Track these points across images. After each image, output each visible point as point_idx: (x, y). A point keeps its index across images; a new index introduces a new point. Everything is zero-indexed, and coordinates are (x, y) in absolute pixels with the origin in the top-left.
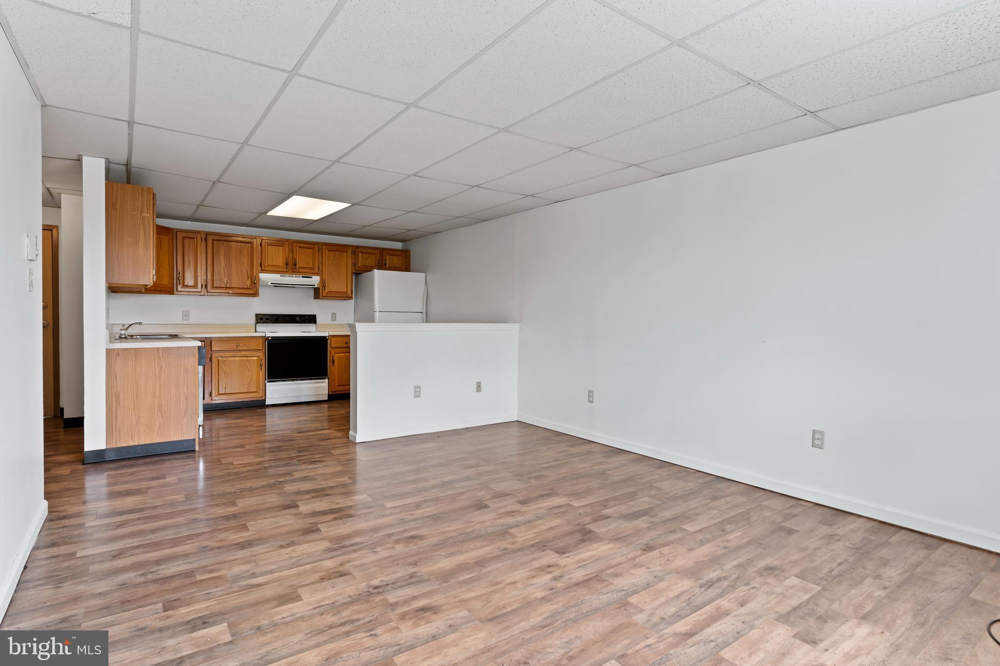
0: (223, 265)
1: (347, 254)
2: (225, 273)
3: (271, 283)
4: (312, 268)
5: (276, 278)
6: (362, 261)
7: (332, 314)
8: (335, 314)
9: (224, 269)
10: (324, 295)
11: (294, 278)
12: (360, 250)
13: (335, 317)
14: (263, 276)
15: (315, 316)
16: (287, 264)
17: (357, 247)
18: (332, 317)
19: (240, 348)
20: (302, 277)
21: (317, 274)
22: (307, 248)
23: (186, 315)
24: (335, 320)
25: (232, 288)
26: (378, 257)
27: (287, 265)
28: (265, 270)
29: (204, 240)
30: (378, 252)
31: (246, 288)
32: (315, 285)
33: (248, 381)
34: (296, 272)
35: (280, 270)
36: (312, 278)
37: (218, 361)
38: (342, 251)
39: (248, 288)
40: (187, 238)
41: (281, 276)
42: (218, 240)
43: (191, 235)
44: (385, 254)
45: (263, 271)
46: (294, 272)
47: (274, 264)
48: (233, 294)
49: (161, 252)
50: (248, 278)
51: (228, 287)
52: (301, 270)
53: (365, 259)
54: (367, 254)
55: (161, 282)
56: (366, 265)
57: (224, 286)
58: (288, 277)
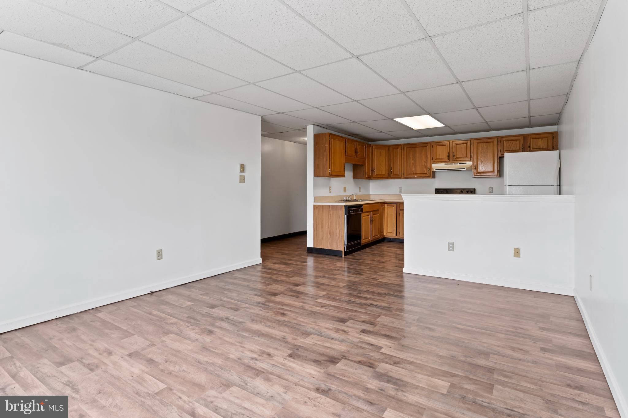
0: (412, 161)
1: (493, 144)
2: (413, 165)
3: (436, 170)
4: (466, 157)
5: (441, 166)
6: (506, 147)
7: (490, 188)
8: (492, 188)
9: (412, 163)
10: (475, 175)
11: (454, 165)
12: (504, 139)
13: (492, 190)
14: (434, 165)
15: (474, 189)
16: (449, 156)
17: (502, 137)
18: (489, 190)
20: (459, 164)
21: (470, 160)
22: (463, 144)
23: (400, 190)
24: (492, 192)
25: (416, 174)
26: (522, 142)
27: (448, 157)
28: (435, 162)
29: (403, 148)
30: (522, 138)
32: (465, 169)
34: (454, 161)
35: (445, 160)
36: (466, 163)
38: (489, 143)
39: (425, 173)
40: (395, 149)
41: (445, 164)
42: (409, 148)
43: (396, 146)
44: (529, 138)
45: (434, 162)
46: (453, 161)
47: (441, 158)
48: (418, 177)
49: (381, 158)
50: (425, 167)
51: (414, 173)
52: (458, 159)
53: (510, 145)
54: (511, 141)
55: (381, 173)
56: (510, 150)
57: (412, 173)
58: (450, 164)
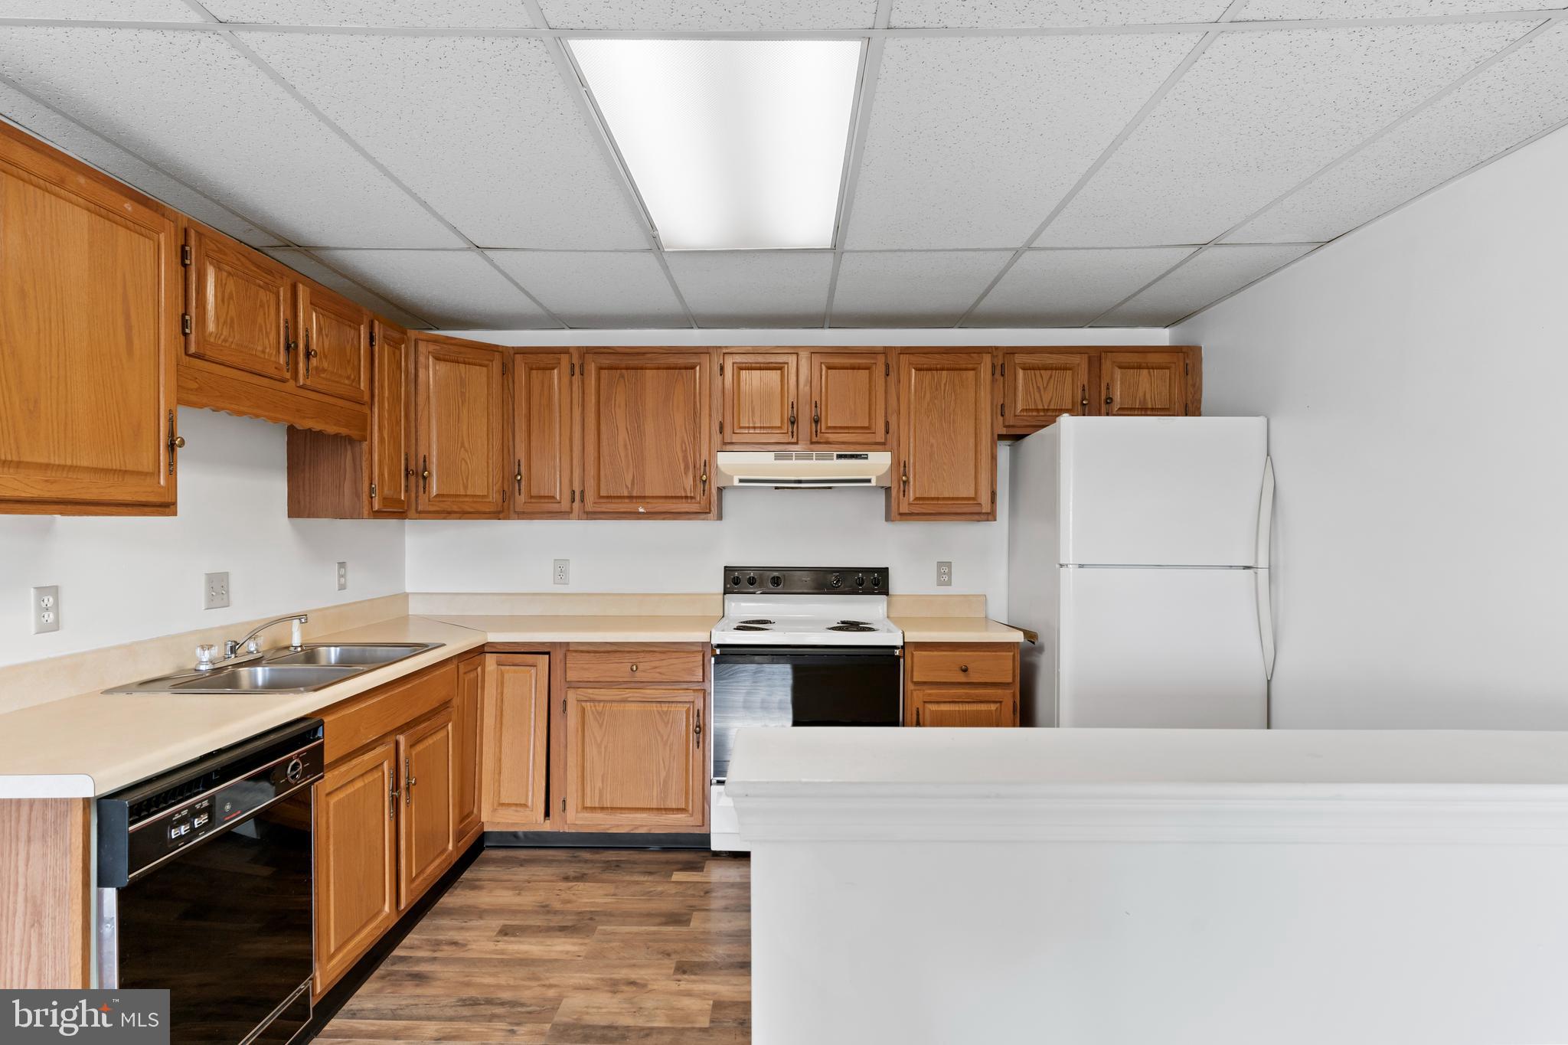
0: (622, 436)
1: (977, 379)
2: (627, 456)
3: (741, 481)
4: (867, 429)
5: (761, 462)
6: (1024, 394)
7: (940, 564)
8: (949, 564)
9: (625, 446)
10: (904, 509)
11: (814, 462)
12: (1019, 359)
13: (950, 574)
14: (726, 461)
15: (884, 572)
16: (793, 421)
17: (1011, 351)
18: (940, 574)
19: (640, 676)
20: (840, 457)
21: (882, 446)
22: (853, 368)
23: (561, 570)
24: (949, 583)
25: (644, 497)
26: (1083, 377)
27: (793, 423)
28: (731, 443)
29: (577, 370)
30: (1082, 362)
31: (681, 497)
32: (869, 481)
33: (663, 774)
34: (819, 443)
35: (776, 439)
36: (866, 457)
37: (583, 710)
38: (960, 369)
39: (686, 497)
40: (538, 369)
41: (777, 458)
42: (611, 368)
43: (543, 359)
44: (1107, 365)
45: (726, 445)
46: (812, 443)
47: (758, 425)
48: (650, 515)
49: (465, 411)
50: (687, 468)
51: (635, 494)
52: (832, 437)
53: (1038, 388)
54: (1042, 372)
55: (466, 487)
56: (1040, 407)
57: (626, 494)
58: (798, 458)
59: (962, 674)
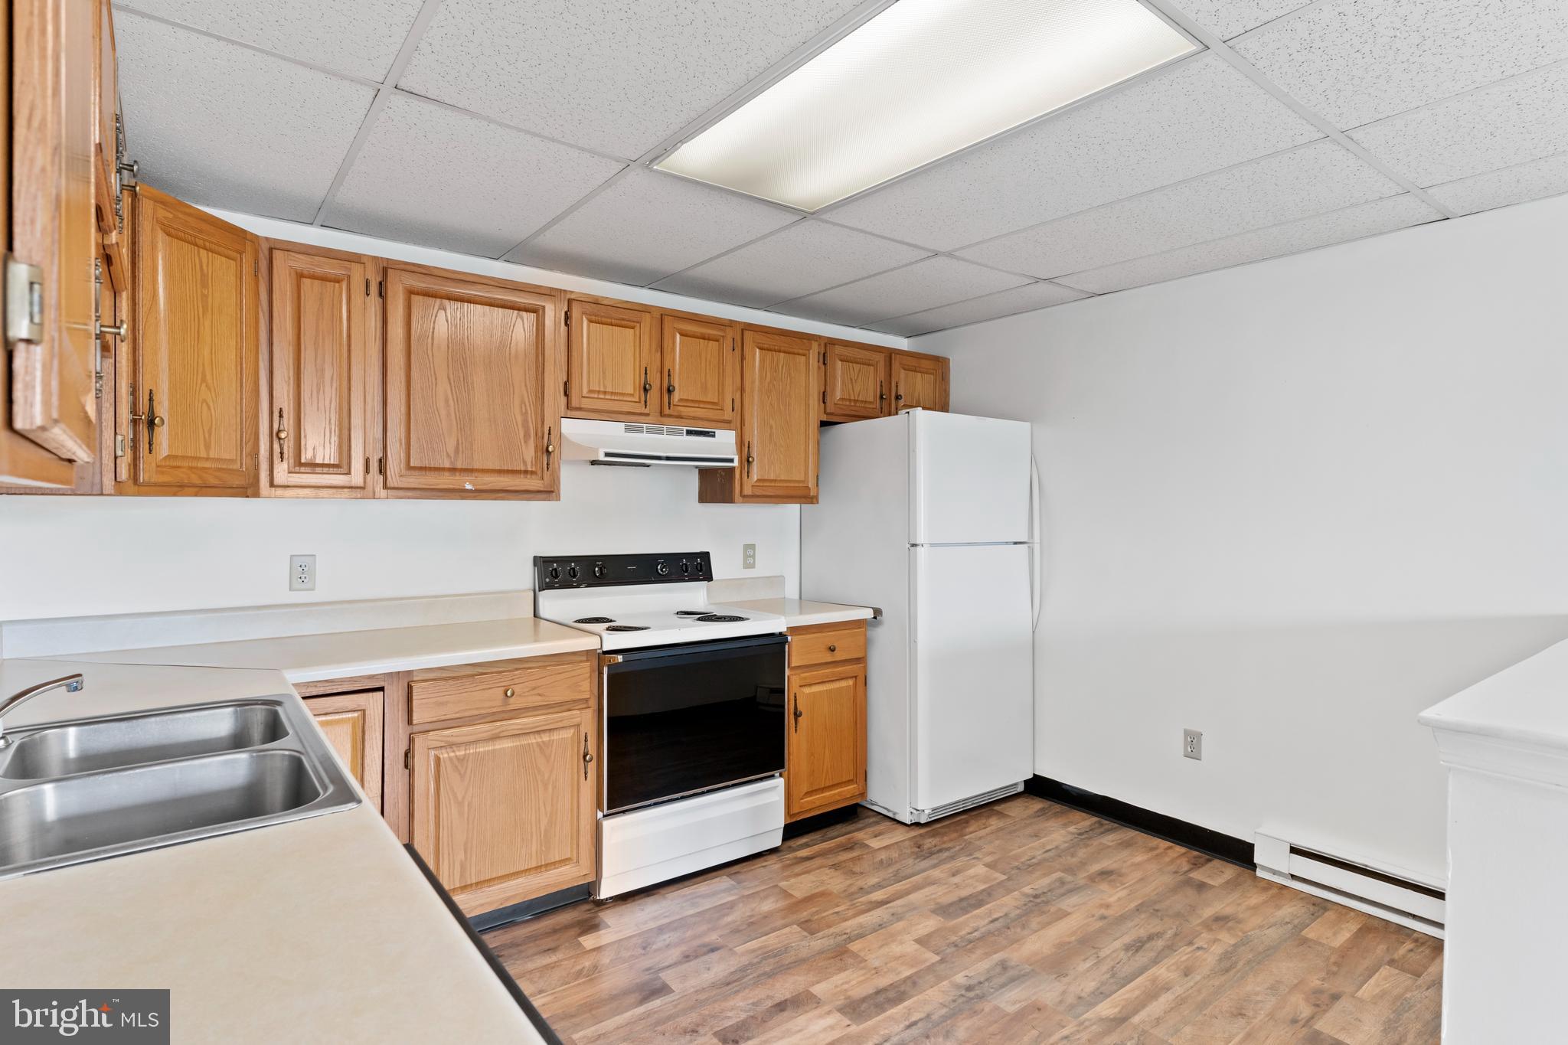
0: (443, 387)
1: (806, 365)
2: (448, 415)
3: (607, 455)
4: (716, 405)
5: (611, 435)
6: (847, 384)
7: (746, 547)
8: (753, 547)
9: (447, 401)
10: (747, 491)
11: (665, 437)
12: (838, 350)
13: (753, 557)
14: (573, 429)
15: (705, 556)
17: (832, 344)
18: (747, 557)
19: (515, 703)
20: (689, 433)
21: (726, 424)
22: (703, 337)
23: (302, 572)
24: (752, 566)
25: (473, 471)
26: (881, 374)
27: (646, 390)
28: (580, 409)
29: (374, 289)
30: (880, 358)
31: (518, 472)
33: (544, 822)
34: (670, 416)
35: (626, 408)
36: (713, 435)
37: (438, 760)
38: (794, 354)
39: (526, 472)
40: (313, 277)
41: (628, 430)
42: (427, 294)
45: (572, 410)
46: (665, 415)
47: (609, 389)
48: (479, 494)
49: (207, 323)
50: (527, 436)
51: (459, 466)
52: (685, 411)
53: (851, 380)
54: (854, 365)
55: (208, 447)
56: (852, 398)
57: (447, 465)
58: (649, 431)
59: (829, 654)
